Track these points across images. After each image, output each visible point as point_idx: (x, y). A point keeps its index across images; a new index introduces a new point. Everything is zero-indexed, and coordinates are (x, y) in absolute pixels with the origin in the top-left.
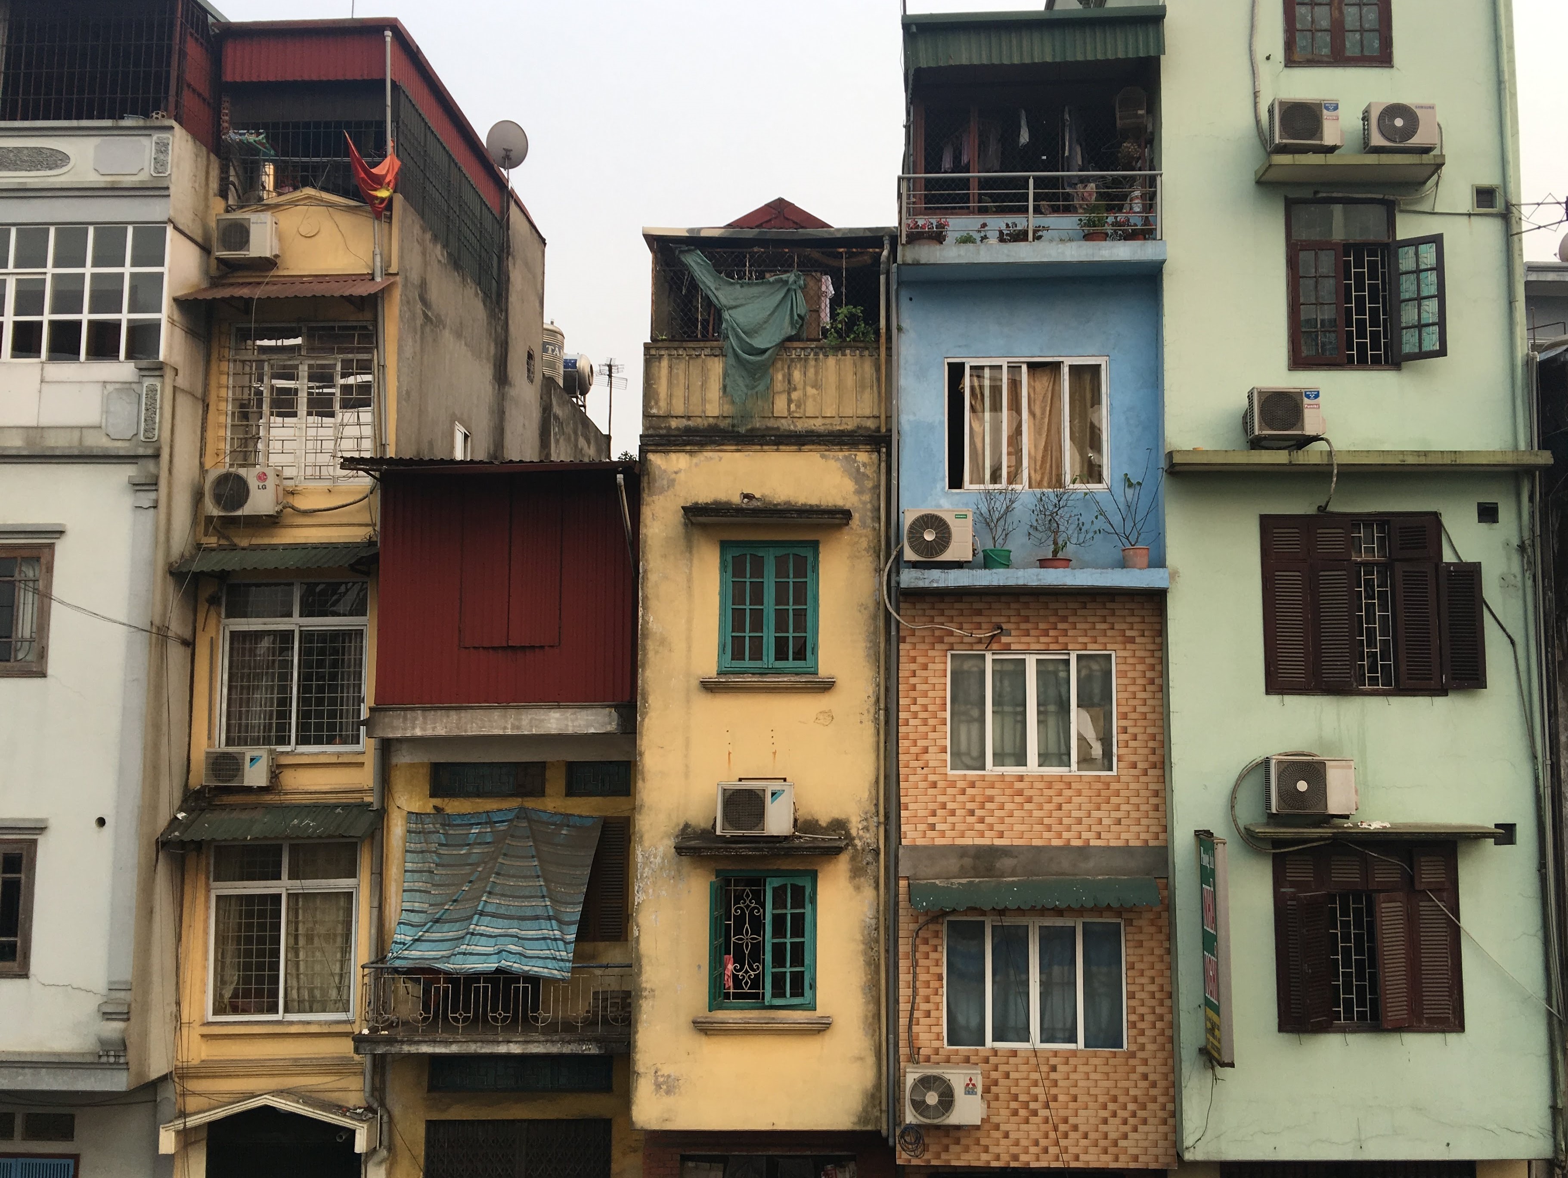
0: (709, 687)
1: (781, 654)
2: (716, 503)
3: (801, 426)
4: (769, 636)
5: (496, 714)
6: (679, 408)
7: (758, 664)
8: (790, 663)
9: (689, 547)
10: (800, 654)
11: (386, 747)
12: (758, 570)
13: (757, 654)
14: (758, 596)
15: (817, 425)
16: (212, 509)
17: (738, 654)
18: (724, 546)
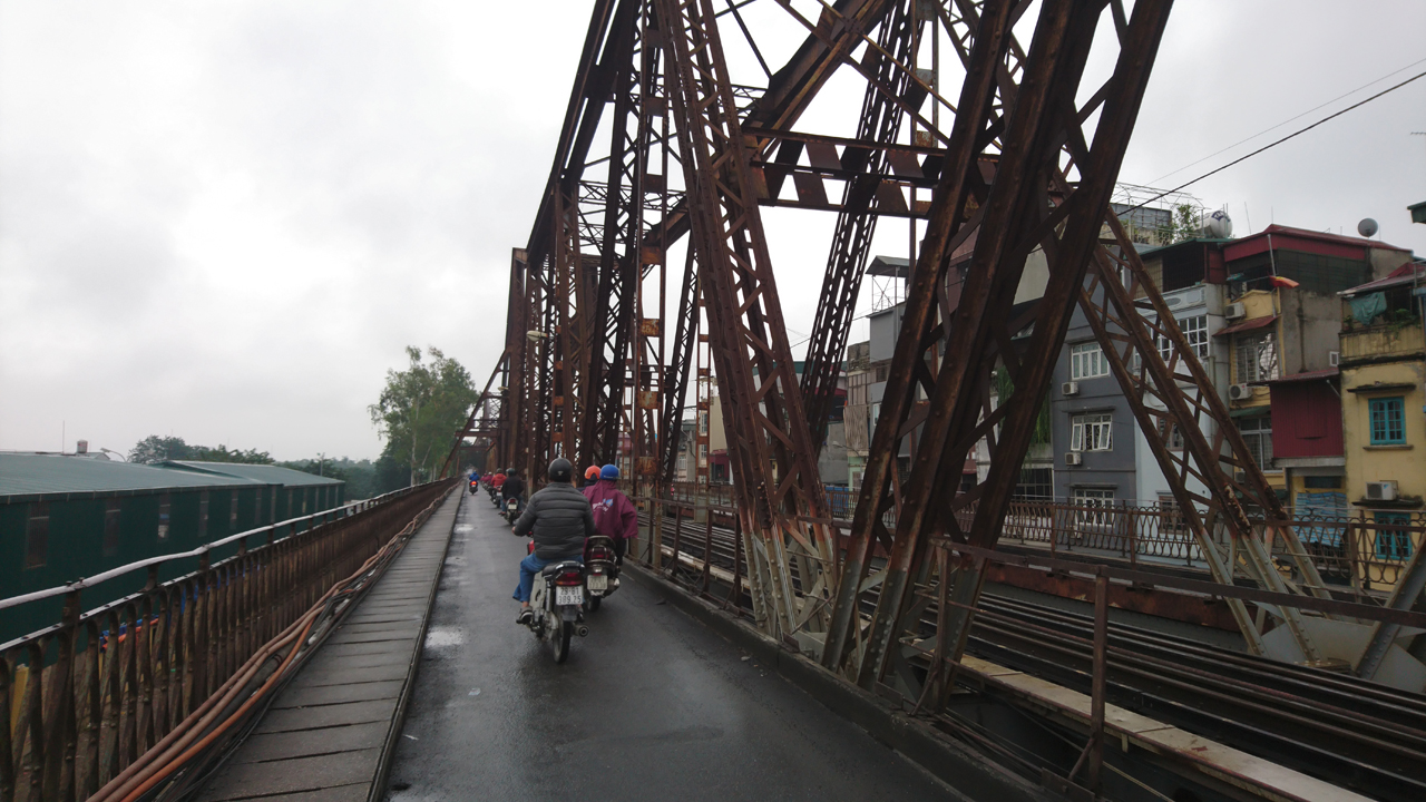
0: (1368, 449)
1: (1392, 436)
2: (1366, 386)
3: (1395, 355)
4: (1387, 431)
5: (1309, 460)
6: (1351, 355)
7: (1383, 441)
8: (1396, 440)
9: (1358, 402)
10: (1399, 437)
11: (1289, 471)
12: (1382, 409)
13: (1383, 437)
14: (1383, 418)
15: (1401, 354)
16: (1232, 398)
17: (1376, 438)
18: (1370, 400)
